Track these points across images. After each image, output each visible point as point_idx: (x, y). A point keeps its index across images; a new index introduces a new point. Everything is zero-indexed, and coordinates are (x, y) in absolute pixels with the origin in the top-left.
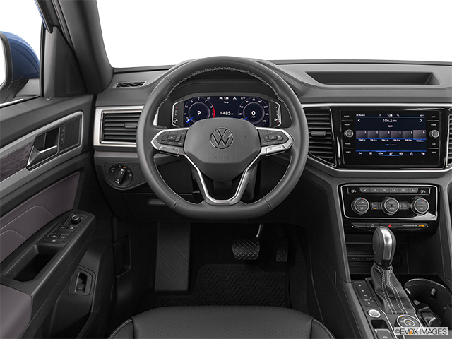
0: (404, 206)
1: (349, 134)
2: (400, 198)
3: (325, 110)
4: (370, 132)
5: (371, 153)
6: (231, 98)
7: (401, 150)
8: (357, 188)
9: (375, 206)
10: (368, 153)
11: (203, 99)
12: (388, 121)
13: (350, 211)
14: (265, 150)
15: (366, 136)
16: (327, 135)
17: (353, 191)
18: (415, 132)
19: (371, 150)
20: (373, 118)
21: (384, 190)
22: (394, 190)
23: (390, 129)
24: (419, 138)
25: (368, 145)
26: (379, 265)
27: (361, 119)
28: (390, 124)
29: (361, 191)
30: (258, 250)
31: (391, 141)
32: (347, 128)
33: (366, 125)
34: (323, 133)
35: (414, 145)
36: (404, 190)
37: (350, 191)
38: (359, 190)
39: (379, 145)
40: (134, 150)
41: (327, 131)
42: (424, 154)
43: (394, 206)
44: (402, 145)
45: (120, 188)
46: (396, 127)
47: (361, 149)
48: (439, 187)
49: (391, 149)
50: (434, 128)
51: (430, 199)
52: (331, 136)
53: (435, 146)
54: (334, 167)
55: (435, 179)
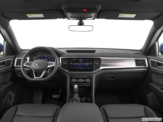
0: (84, 80)
1: (71, 64)
2: (83, 79)
3: (66, 58)
6: (47, 56)
7: (83, 67)
8: (73, 76)
9: (77, 81)
11: (41, 56)
13: (71, 82)
14: (49, 67)
15: (75, 64)
18: (86, 63)
19: (76, 67)
20: (77, 60)
21: (80, 77)
22: (82, 77)
25: (75, 66)
27: (74, 60)
30: (59, 96)
31: (81, 65)
32: (71, 62)
33: (75, 62)
34: (65, 64)
35: (86, 66)
36: (84, 77)
39: (78, 66)
40: (20, 67)
42: (88, 68)
43: (81, 80)
44: (83, 66)
45: (19, 77)
46: (82, 62)
47: (74, 67)
48: (92, 76)
49: (81, 67)
50: (91, 62)
51: (90, 79)
52: (67, 64)
53: (91, 66)
54: (68, 71)
55: (92, 74)
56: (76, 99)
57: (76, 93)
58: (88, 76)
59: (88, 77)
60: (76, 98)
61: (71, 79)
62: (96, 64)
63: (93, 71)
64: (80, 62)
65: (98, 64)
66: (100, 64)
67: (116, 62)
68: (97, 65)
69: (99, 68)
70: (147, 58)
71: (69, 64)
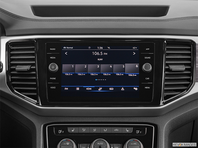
1: (53, 67)
2: (112, 139)
3: (30, 42)
4: (78, 66)
5: (78, 89)
7: (111, 84)
8: (65, 128)
10: (75, 88)
12: (98, 54)
15: (73, 70)
16: (31, 70)
17: (60, 131)
18: (128, 66)
19: (78, 85)
21: (95, 130)
22: (105, 130)
23: (100, 63)
24: (132, 72)
25: (75, 79)
27: (69, 51)
28: (100, 57)
29: (69, 130)
31: (100, 76)
32: (53, 61)
33: (74, 58)
34: (27, 68)
35: (125, 80)
36: (116, 130)
37: (57, 132)
39: (88, 79)
41: (32, 65)
42: (136, 89)
43: (102, 147)
44: (113, 79)
46: (107, 60)
47: (66, 85)
48: (156, 126)
49: (100, 84)
50: (147, 61)
52: (34, 70)
53: (148, 81)
54: (38, 104)
55: (153, 118)
58: (135, 128)
59: (134, 131)
62: (171, 67)
63: (158, 105)
64: (94, 60)
65: (182, 68)
68: (179, 73)
69: (189, 86)
71: (43, 67)
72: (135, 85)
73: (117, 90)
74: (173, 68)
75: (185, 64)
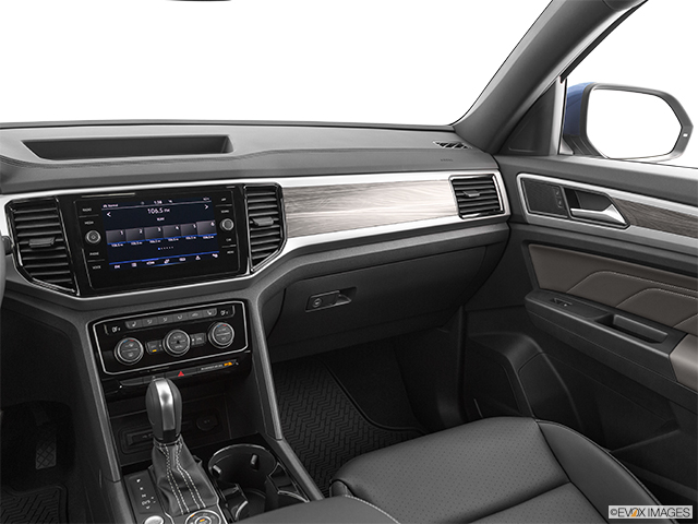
0: (199, 339)
1: (93, 237)
2: (191, 327)
3: (49, 201)
4: (129, 232)
5: (135, 265)
7: (182, 253)
8: (121, 324)
9: (153, 348)
10: (130, 264)
12: (156, 211)
15: (123, 238)
16: (57, 244)
17: (115, 329)
18: (200, 225)
19: (134, 259)
20: (133, 209)
21: (165, 320)
22: (180, 318)
23: (161, 224)
24: (207, 233)
25: (128, 252)
26: (160, 441)
27: (113, 211)
28: (160, 215)
29: (128, 326)
31: (165, 242)
32: (90, 228)
33: (121, 220)
34: (49, 241)
35: (200, 244)
36: (195, 315)
37: (110, 330)
38: (124, 325)
39: (147, 250)
41: (57, 236)
42: (216, 256)
43: (181, 342)
44: (183, 246)
46: (170, 219)
47: (117, 261)
48: (246, 302)
49: (166, 254)
50: (226, 216)
51: (236, 322)
52: (63, 244)
53: (230, 243)
54: (75, 295)
55: (240, 292)
56: (179, 480)
57: (169, 438)
58: (220, 308)
59: (219, 312)
60: (180, 470)
61: (109, 343)
62: (257, 221)
63: (244, 274)
64: (151, 221)
65: (269, 221)
66: (280, 222)
67: (364, 201)
68: (266, 229)
69: (280, 244)
70: (499, 170)
71: (77, 238)
72: (214, 250)
73: (191, 260)
74: (259, 222)
75: (272, 216)
